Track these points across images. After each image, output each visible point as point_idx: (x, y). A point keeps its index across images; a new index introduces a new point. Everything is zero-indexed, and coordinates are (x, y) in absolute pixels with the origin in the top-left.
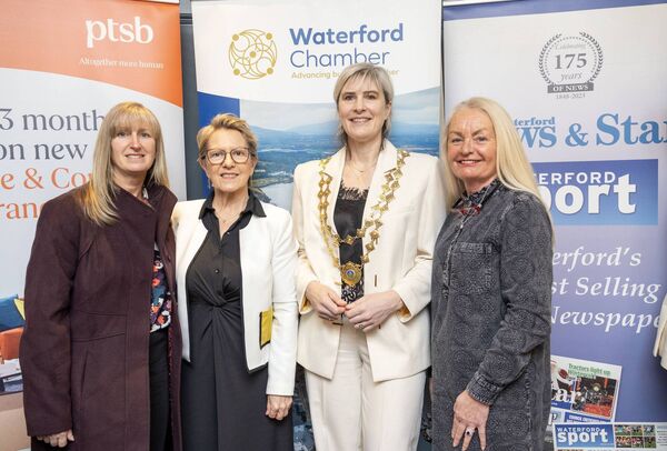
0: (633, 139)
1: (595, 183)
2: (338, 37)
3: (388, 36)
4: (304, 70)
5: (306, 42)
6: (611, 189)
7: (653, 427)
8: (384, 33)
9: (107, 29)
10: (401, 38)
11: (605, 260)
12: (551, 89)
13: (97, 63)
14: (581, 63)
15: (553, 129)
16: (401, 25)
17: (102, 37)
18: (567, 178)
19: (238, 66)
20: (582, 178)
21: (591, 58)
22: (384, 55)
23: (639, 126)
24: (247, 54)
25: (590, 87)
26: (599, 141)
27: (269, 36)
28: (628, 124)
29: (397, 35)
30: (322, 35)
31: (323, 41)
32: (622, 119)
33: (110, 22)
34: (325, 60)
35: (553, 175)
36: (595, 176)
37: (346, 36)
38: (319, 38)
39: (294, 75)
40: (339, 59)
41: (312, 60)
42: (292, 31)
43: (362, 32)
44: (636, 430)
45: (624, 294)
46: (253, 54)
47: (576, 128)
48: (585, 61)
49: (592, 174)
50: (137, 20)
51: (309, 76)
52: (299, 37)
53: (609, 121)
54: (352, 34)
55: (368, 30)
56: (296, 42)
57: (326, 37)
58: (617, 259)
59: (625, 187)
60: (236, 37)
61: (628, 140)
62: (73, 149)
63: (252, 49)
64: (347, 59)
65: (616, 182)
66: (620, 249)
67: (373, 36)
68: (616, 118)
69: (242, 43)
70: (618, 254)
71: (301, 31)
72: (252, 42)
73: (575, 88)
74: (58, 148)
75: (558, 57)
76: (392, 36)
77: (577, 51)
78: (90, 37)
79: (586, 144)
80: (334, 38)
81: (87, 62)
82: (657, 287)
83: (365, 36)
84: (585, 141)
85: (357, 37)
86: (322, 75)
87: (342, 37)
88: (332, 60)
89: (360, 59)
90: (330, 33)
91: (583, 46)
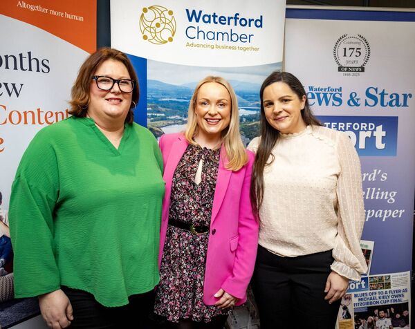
0: (385, 104)
1: (364, 130)
2: (220, 20)
3: (253, 23)
4: (195, 41)
5: (197, 20)
6: (372, 134)
7: (389, 276)
8: (250, 20)
10: (261, 26)
11: (367, 177)
12: (340, 69)
14: (358, 54)
15: (341, 95)
16: (261, 17)
18: (348, 126)
19: (146, 33)
20: (356, 126)
21: (363, 51)
22: (250, 36)
23: (389, 96)
24: (154, 25)
25: (363, 69)
26: (366, 104)
27: (171, 13)
28: (383, 94)
29: (259, 23)
30: (209, 17)
31: (209, 21)
32: (380, 91)
34: (211, 36)
35: (340, 124)
36: (364, 125)
37: (225, 20)
38: (207, 19)
39: (188, 45)
40: (220, 35)
41: (201, 34)
42: (187, 10)
43: (236, 18)
44: (381, 279)
45: (377, 198)
46: (158, 25)
47: (354, 95)
48: (360, 53)
49: (362, 124)
51: (199, 46)
52: (193, 16)
53: (372, 92)
54: (229, 19)
55: (240, 17)
56: (190, 20)
57: (212, 18)
58: (374, 177)
59: (380, 133)
60: (145, 10)
61: (382, 104)
62: (10, 87)
63: (158, 21)
64: (225, 36)
65: (375, 130)
66: (375, 171)
67: (243, 22)
68: (376, 90)
69: (150, 15)
70: (375, 174)
71: (194, 12)
72: (158, 16)
73: (354, 70)
75: (345, 49)
77: (356, 46)
79: (359, 105)
80: (217, 20)
82: (395, 193)
83: (238, 21)
84: (358, 103)
85: (232, 21)
86: (208, 46)
87: (222, 20)
88: (216, 35)
89: (234, 37)
90: (215, 16)
91: (359, 43)
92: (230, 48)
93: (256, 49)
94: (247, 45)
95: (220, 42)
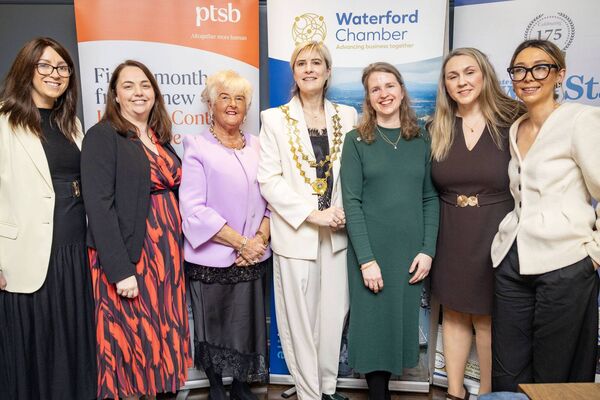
0: (594, 95)
2: (371, 20)
3: (407, 19)
4: (345, 43)
5: (348, 23)
8: (404, 16)
9: (210, 13)
10: (416, 21)
13: (203, 37)
14: (557, 36)
16: (417, 11)
17: (206, 18)
19: (298, 40)
21: (565, 33)
22: (403, 33)
24: (305, 31)
26: (567, 97)
27: (321, 19)
28: (591, 84)
29: (413, 18)
30: (360, 18)
31: (360, 23)
32: (586, 80)
33: (212, 7)
34: (361, 36)
37: (377, 19)
38: (357, 20)
39: (338, 47)
40: (371, 35)
41: (351, 36)
42: (338, 14)
43: (388, 16)
48: (560, 35)
50: (230, 5)
51: (349, 47)
52: (343, 19)
53: (575, 81)
54: (381, 17)
55: (392, 14)
56: (340, 23)
57: (362, 19)
60: (297, 19)
61: (590, 96)
62: (186, 98)
63: (309, 27)
64: (377, 35)
67: (396, 19)
69: (302, 23)
71: (344, 15)
72: (309, 23)
74: (176, 97)
75: (540, 32)
76: (410, 20)
77: (554, 28)
78: (199, 18)
80: (367, 20)
81: (196, 36)
83: (390, 19)
85: (384, 20)
86: (358, 47)
87: (373, 20)
88: (366, 36)
89: (386, 36)
90: (365, 16)
91: (559, 24)
92: (381, 47)
93: (410, 46)
94: (400, 42)
95: (370, 42)
